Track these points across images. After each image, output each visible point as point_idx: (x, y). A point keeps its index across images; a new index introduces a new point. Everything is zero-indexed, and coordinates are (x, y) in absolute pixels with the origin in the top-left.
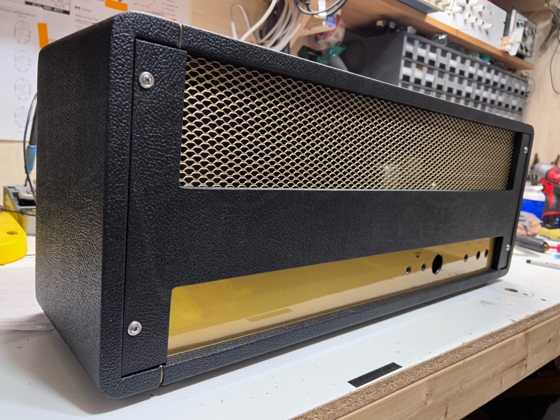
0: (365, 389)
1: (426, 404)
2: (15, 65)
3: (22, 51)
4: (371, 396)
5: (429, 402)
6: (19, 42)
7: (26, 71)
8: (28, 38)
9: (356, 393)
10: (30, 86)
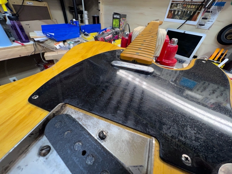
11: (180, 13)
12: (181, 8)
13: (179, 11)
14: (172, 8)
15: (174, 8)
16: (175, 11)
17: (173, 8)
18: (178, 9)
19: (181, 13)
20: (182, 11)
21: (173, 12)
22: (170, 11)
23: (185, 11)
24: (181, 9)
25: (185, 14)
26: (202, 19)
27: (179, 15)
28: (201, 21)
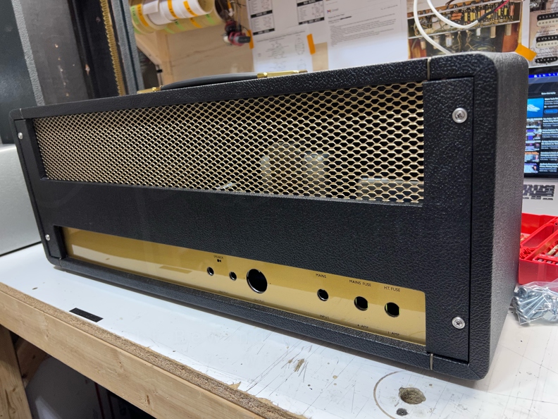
3: (301, 60)
6: (299, 54)
8: (303, 49)
11: (449, 40)
13: (443, 38)
14: (416, 33)
18: (437, 31)
19: (455, 39)
21: (422, 44)
22: (414, 43)
23: (464, 32)
24: (449, 30)
26: (538, 41)
28: (537, 51)
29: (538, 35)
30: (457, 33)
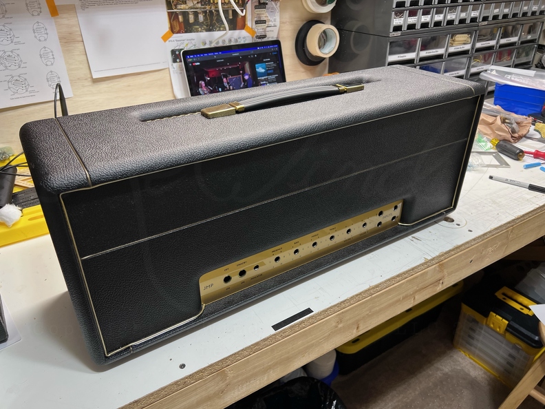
0: (281, 331)
1: (337, 327)
2: (35, 37)
3: (38, 22)
4: (287, 334)
5: (340, 326)
6: (33, 15)
7: (45, 40)
8: (39, 10)
9: (274, 335)
10: (52, 52)
11: (201, 18)
12: (199, 5)
13: (196, 14)
14: (174, 7)
15: (179, 7)
16: (185, 14)
17: (176, 5)
18: (191, 8)
19: (205, 16)
20: (205, 12)
21: (181, 18)
22: (172, 17)
23: (211, 12)
24: (200, 8)
25: (215, 18)
26: (256, 24)
27: (203, 23)
28: (256, 30)
29: (255, 19)
30: (206, 11)
